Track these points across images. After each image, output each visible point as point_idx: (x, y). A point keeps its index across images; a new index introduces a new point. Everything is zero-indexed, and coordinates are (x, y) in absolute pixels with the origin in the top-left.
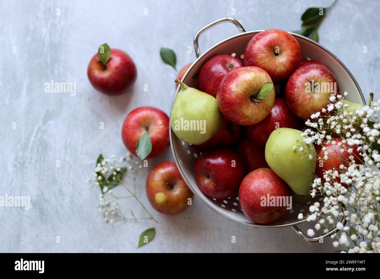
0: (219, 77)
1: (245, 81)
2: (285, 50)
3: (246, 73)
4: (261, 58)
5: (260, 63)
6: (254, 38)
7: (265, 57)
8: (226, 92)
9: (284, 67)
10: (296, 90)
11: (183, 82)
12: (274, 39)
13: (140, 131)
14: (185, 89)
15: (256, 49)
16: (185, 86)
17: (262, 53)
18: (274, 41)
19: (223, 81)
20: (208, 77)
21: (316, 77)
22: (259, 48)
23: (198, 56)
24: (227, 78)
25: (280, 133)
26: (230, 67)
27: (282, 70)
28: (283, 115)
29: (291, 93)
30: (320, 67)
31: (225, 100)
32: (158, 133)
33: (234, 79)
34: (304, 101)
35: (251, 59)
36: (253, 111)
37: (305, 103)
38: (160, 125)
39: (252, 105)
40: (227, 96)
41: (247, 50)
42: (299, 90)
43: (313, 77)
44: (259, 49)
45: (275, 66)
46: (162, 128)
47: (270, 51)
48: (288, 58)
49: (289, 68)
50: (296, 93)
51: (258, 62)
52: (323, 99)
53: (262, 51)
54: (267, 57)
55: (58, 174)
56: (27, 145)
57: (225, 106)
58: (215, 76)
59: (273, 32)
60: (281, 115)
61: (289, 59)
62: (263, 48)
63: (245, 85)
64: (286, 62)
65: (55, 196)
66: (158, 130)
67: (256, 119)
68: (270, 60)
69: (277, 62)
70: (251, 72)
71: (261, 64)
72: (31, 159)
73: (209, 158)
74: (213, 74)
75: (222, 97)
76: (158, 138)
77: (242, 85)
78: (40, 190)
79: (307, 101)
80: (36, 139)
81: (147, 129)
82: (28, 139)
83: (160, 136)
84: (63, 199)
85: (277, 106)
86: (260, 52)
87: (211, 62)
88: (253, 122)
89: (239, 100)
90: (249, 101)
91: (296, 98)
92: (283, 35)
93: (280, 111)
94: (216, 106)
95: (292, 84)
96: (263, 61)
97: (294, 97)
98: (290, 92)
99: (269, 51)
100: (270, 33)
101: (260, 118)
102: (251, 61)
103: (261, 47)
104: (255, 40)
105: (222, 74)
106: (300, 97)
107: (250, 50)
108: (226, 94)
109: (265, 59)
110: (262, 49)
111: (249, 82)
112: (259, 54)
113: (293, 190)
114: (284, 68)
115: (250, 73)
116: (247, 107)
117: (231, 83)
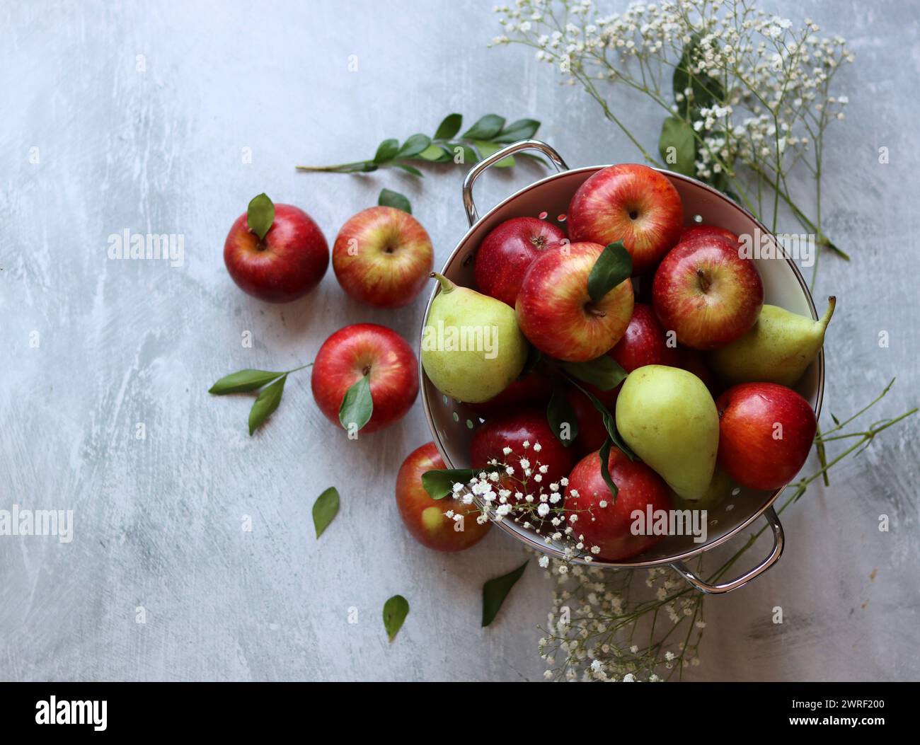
0: (519, 264)
1: (574, 274)
2: (651, 206)
3: (575, 258)
4: (604, 224)
5: (602, 234)
6: (587, 184)
7: (611, 223)
8: (536, 297)
9: (650, 241)
10: (670, 290)
11: (444, 274)
12: (629, 185)
13: (353, 377)
14: (449, 291)
15: (593, 207)
16: (450, 283)
17: (605, 214)
18: (628, 188)
19: (529, 273)
20: (496, 265)
21: (709, 262)
22: (599, 205)
23: (471, 220)
24: (536, 268)
25: (646, 377)
26: (539, 243)
27: (646, 247)
28: (649, 339)
29: (661, 297)
30: (718, 241)
31: (535, 313)
32: (388, 379)
33: (553, 270)
34: (687, 311)
35: (584, 227)
36: (592, 334)
37: (689, 315)
38: (394, 363)
39: (588, 320)
40: (539, 304)
41: (574, 207)
42: (677, 290)
43: (704, 263)
44: (599, 207)
45: (631, 241)
46: (398, 369)
47: (621, 211)
48: (657, 224)
49: (659, 244)
50: (670, 296)
51: (599, 232)
52: (725, 306)
53: (605, 210)
54: (615, 222)
55: (179, 471)
56: (108, 411)
57: (534, 324)
58: (509, 263)
59: (625, 172)
60: (646, 338)
61: (660, 226)
62: (607, 206)
63: (574, 282)
64: (653, 232)
65: (171, 516)
66: (388, 374)
67: (597, 350)
68: (621, 229)
69: (635, 231)
70: (585, 256)
71: (602, 237)
72: (119, 439)
73: (502, 429)
74: (505, 258)
75: (528, 307)
76: (390, 391)
77: (569, 281)
78: (142, 506)
79: (693, 312)
80: (127, 398)
81: (366, 371)
82: (112, 397)
83: (394, 386)
84: (190, 523)
85: (637, 320)
86: (600, 212)
87: (500, 234)
88: (590, 356)
89: (563, 312)
90: (583, 313)
91: (672, 306)
92: (646, 176)
93: (643, 331)
94: (515, 324)
95: (663, 278)
96: (607, 232)
97: (667, 304)
98: (660, 294)
99: (619, 210)
100: (619, 172)
101: (605, 347)
102: (584, 230)
103: (603, 203)
104: (590, 187)
105: (523, 258)
106: (680, 305)
107: (581, 208)
108: (537, 300)
109: (610, 227)
110: (605, 207)
111: (581, 275)
112: (598, 216)
113: (674, 489)
114: (650, 244)
115: (582, 257)
116: (578, 326)
117: (546, 278)
